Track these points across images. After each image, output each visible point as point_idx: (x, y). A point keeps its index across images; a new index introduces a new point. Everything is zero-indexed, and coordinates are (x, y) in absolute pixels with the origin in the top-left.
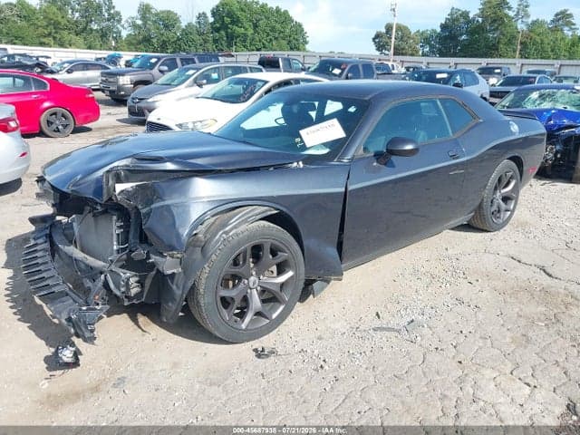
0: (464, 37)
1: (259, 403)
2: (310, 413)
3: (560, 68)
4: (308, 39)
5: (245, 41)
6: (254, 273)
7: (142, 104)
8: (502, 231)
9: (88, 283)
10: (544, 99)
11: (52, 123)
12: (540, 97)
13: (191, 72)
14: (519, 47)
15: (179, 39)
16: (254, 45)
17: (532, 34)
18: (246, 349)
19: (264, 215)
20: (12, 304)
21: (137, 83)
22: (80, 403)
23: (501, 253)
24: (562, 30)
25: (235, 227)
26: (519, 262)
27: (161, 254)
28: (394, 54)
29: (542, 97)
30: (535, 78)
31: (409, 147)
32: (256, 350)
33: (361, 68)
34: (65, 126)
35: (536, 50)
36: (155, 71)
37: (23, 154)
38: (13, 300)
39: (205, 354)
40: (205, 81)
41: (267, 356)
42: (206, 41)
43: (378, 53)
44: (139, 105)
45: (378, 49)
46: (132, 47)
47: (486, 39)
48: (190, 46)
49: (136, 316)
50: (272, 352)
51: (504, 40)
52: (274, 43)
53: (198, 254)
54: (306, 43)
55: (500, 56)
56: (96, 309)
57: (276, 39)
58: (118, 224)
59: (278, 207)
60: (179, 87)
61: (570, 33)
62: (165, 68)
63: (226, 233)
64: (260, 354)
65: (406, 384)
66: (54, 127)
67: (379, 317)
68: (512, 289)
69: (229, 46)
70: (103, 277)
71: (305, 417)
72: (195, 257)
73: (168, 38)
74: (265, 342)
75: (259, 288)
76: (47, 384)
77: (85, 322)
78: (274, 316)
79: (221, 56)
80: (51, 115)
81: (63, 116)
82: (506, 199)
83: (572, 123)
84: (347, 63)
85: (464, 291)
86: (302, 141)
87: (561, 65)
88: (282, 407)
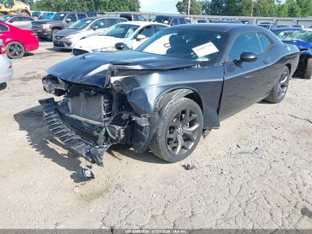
0: (224, 5)
1: (198, 192)
2: (226, 196)
3: (276, 22)
4: (140, 5)
5: (105, 6)
6: (181, 126)
7: (62, 40)
8: (281, 103)
9: (96, 133)
10: (287, 36)
11: (12, 51)
12: (285, 34)
13: (88, 22)
14: (252, 11)
15: (67, 4)
16: (111, 8)
17: (259, 4)
18: (177, 166)
19: (187, 94)
20: (36, 149)
21: (54, 28)
22: (101, 198)
23: (285, 114)
24: (274, 2)
25: (175, 101)
26: (296, 117)
27: (139, 116)
28: (190, 14)
29: (286, 34)
30: (269, 26)
31: (252, 57)
32: (184, 166)
33: (178, 20)
34: (20, 52)
35: (261, 12)
36: (64, 21)
37: (10, 67)
38: (36, 147)
39: (158, 169)
40: (97, 27)
41: (192, 168)
42: (83, 6)
43: (179, 13)
44: (60, 40)
45: (179, 11)
46: (40, 8)
47: (236, 6)
48: (74, 8)
49: (111, 152)
50: (193, 167)
51: (245, 7)
52: (122, 7)
53: (157, 116)
54: (140, 7)
55: (243, 15)
56: (103, 147)
57: (123, 5)
58: (106, 101)
59: (193, 89)
60: (83, 30)
61: (278, 4)
62: (70, 20)
63: (171, 104)
64: (187, 168)
65: (268, 179)
66: (13, 52)
67: (239, 147)
68: (298, 130)
69: (97, 8)
70: (104, 130)
71: (225, 198)
72: (155, 117)
73: (61, 3)
74: (186, 161)
75: (182, 134)
76: (78, 190)
77: (99, 154)
78: (190, 148)
79: (98, 13)
80: (12, 46)
81: (18, 46)
82: (283, 86)
83: (304, 48)
84: (171, 18)
85: (275, 133)
86: (195, 54)
87: (277, 20)
88: (211, 193)
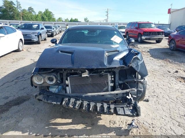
14: (21, 17)
17: (24, 13)
24: (32, 13)
35: (26, 18)
47: (9, 14)
51: (15, 15)
61: (34, 14)
